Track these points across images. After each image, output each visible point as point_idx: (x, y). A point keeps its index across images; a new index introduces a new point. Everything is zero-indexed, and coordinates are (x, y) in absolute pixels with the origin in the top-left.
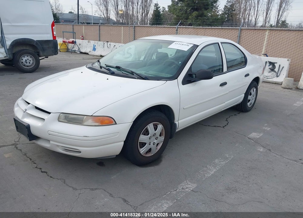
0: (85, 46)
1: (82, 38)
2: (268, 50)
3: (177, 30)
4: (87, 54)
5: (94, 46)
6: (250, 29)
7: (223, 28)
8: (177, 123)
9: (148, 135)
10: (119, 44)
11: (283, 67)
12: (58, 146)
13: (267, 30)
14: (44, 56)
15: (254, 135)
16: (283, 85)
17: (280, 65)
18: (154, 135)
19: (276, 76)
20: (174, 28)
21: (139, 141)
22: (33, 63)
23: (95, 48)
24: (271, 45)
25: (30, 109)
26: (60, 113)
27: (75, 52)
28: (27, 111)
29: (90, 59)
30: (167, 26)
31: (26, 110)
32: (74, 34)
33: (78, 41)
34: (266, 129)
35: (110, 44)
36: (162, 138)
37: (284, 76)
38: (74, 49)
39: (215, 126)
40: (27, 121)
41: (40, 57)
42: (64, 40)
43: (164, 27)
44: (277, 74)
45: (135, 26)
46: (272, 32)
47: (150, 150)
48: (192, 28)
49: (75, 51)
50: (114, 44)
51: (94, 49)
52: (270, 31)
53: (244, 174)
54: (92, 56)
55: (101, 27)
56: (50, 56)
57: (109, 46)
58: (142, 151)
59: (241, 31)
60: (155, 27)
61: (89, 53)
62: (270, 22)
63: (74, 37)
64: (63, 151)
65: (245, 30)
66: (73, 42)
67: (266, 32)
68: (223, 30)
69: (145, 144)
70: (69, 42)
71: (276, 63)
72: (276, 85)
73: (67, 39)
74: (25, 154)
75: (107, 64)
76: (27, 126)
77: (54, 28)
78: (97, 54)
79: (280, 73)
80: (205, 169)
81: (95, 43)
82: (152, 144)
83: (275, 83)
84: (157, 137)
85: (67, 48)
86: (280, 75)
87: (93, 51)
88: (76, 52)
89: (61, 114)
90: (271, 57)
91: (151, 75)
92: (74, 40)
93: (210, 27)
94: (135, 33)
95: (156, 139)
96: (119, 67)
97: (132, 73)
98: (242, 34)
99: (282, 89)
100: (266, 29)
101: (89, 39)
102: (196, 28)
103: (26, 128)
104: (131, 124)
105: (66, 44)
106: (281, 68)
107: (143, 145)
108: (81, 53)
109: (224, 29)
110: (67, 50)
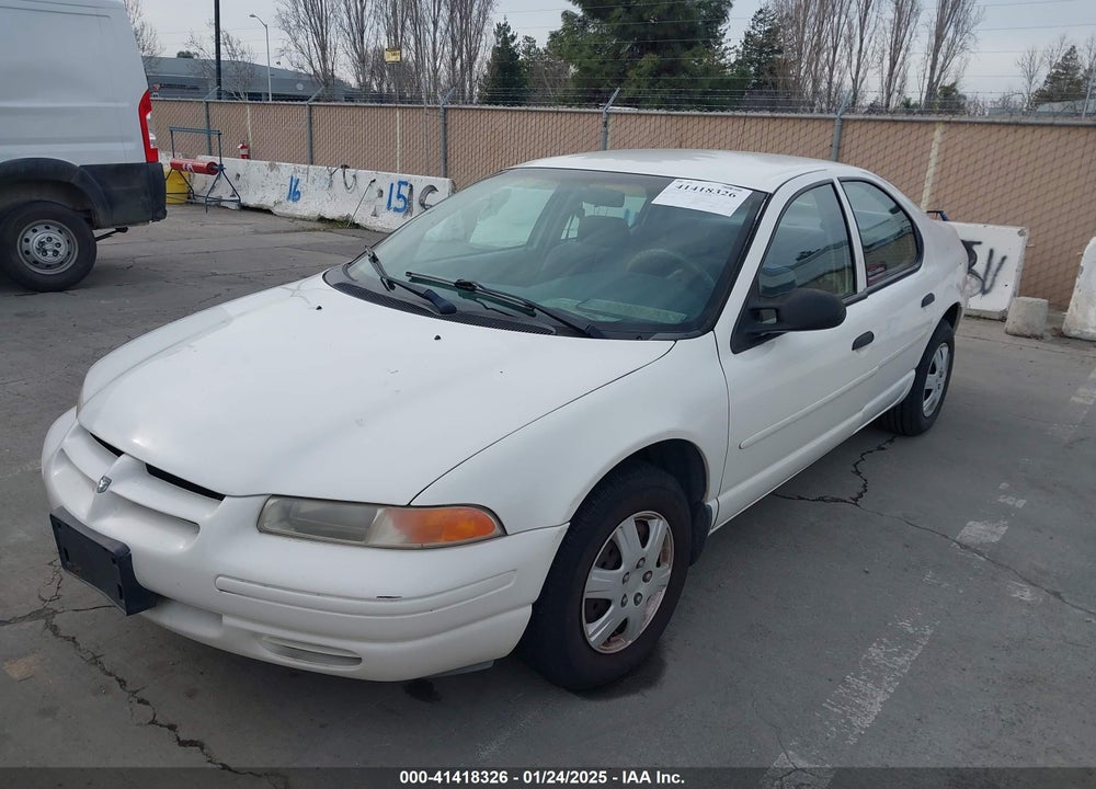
0: (261, 182)
1: (244, 152)
2: (941, 195)
3: (606, 124)
4: (269, 212)
5: (295, 183)
6: (875, 121)
7: (777, 115)
8: (712, 503)
9: (617, 566)
10: (388, 176)
11: (1004, 258)
12: (256, 635)
13: (937, 125)
14: (113, 226)
15: (975, 531)
16: (1009, 325)
17: (991, 252)
18: (638, 566)
19: (979, 289)
20: (595, 117)
21: (586, 596)
22: (69, 253)
23: (298, 189)
24: (952, 179)
25: (125, 475)
26: (267, 497)
27: (218, 204)
28: (113, 488)
29: (279, 232)
30: (569, 109)
31: (108, 482)
32: (215, 137)
33: (232, 165)
34: (1011, 503)
35: (354, 177)
36: (666, 571)
37: (1010, 290)
38: (214, 195)
39: (822, 499)
40: (116, 528)
41: (97, 228)
42: (177, 161)
43: (558, 112)
44: (983, 281)
45: (446, 109)
46: (954, 130)
47: (622, 627)
48: (662, 115)
49: (220, 200)
50: (372, 174)
51: (294, 195)
52: (948, 125)
53: (998, 712)
54: (285, 221)
55: (315, 110)
56: (134, 223)
57: (350, 181)
58: (595, 631)
59: (842, 128)
60: (524, 111)
61: (276, 210)
62: (905, 90)
63: (210, 149)
64: (279, 653)
65: (858, 125)
66: (212, 169)
67: (934, 130)
68: (778, 122)
69: (608, 603)
70: (198, 169)
71: (979, 243)
72: (982, 322)
73: (186, 157)
74: (96, 660)
75: (417, 270)
76: (118, 552)
77: (149, 116)
78: (306, 214)
79: (993, 280)
80: (841, 690)
81: (295, 171)
82: (631, 601)
83: (976, 314)
84: (650, 572)
85: (186, 190)
86: (992, 286)
87: (291, 202)
88: (223, 204)
89: (272, 501)
90: (971, 221)
91: (605, 314)
92: (216, 160)
93: (730, 113)
94: (445, 133)
95: (645, 580)
96: (470, 284)
97: (530, 309)
98: (848, 139)
99: (1009, 339)
100: (934, 122)
101: (274, 157)
102: (677, 116)
103: (114, 562)
104: (561, 531)
105: (185, 174)
106: (996, 263)
107: (599, 607)
108: (245, 208)
109: (782, 118)
110: (190, 199)
